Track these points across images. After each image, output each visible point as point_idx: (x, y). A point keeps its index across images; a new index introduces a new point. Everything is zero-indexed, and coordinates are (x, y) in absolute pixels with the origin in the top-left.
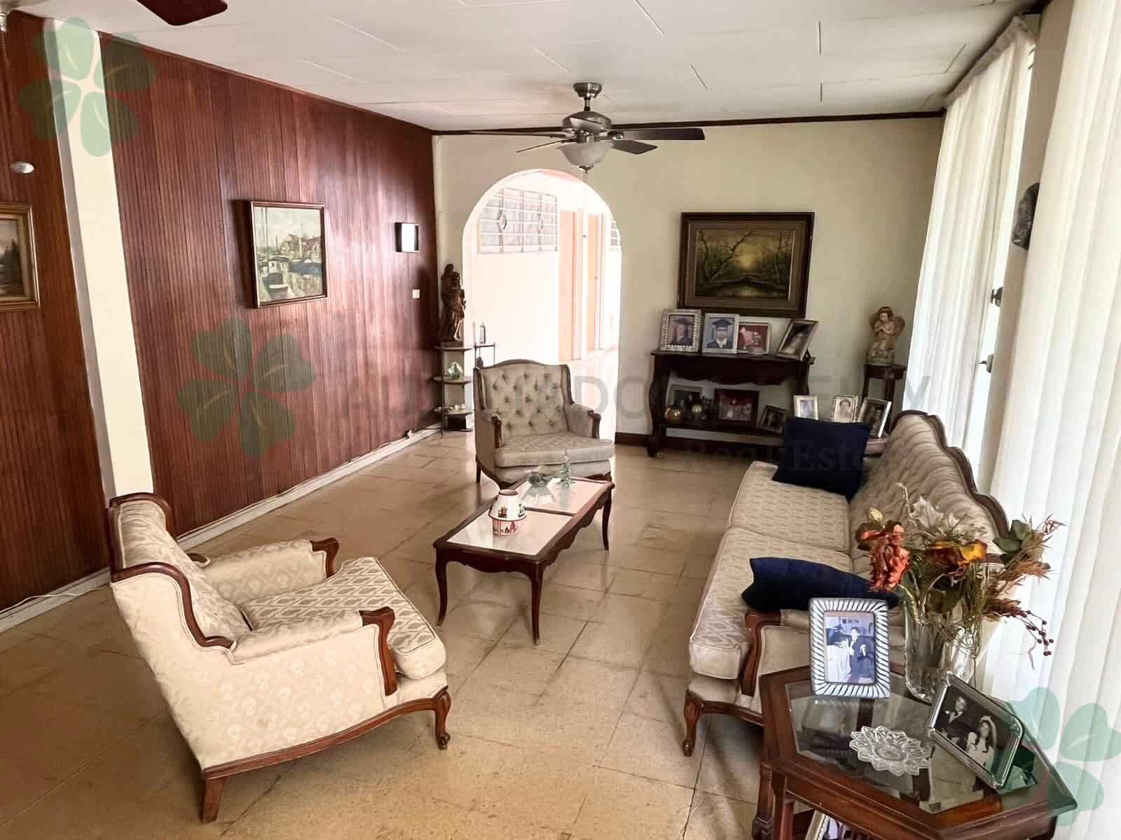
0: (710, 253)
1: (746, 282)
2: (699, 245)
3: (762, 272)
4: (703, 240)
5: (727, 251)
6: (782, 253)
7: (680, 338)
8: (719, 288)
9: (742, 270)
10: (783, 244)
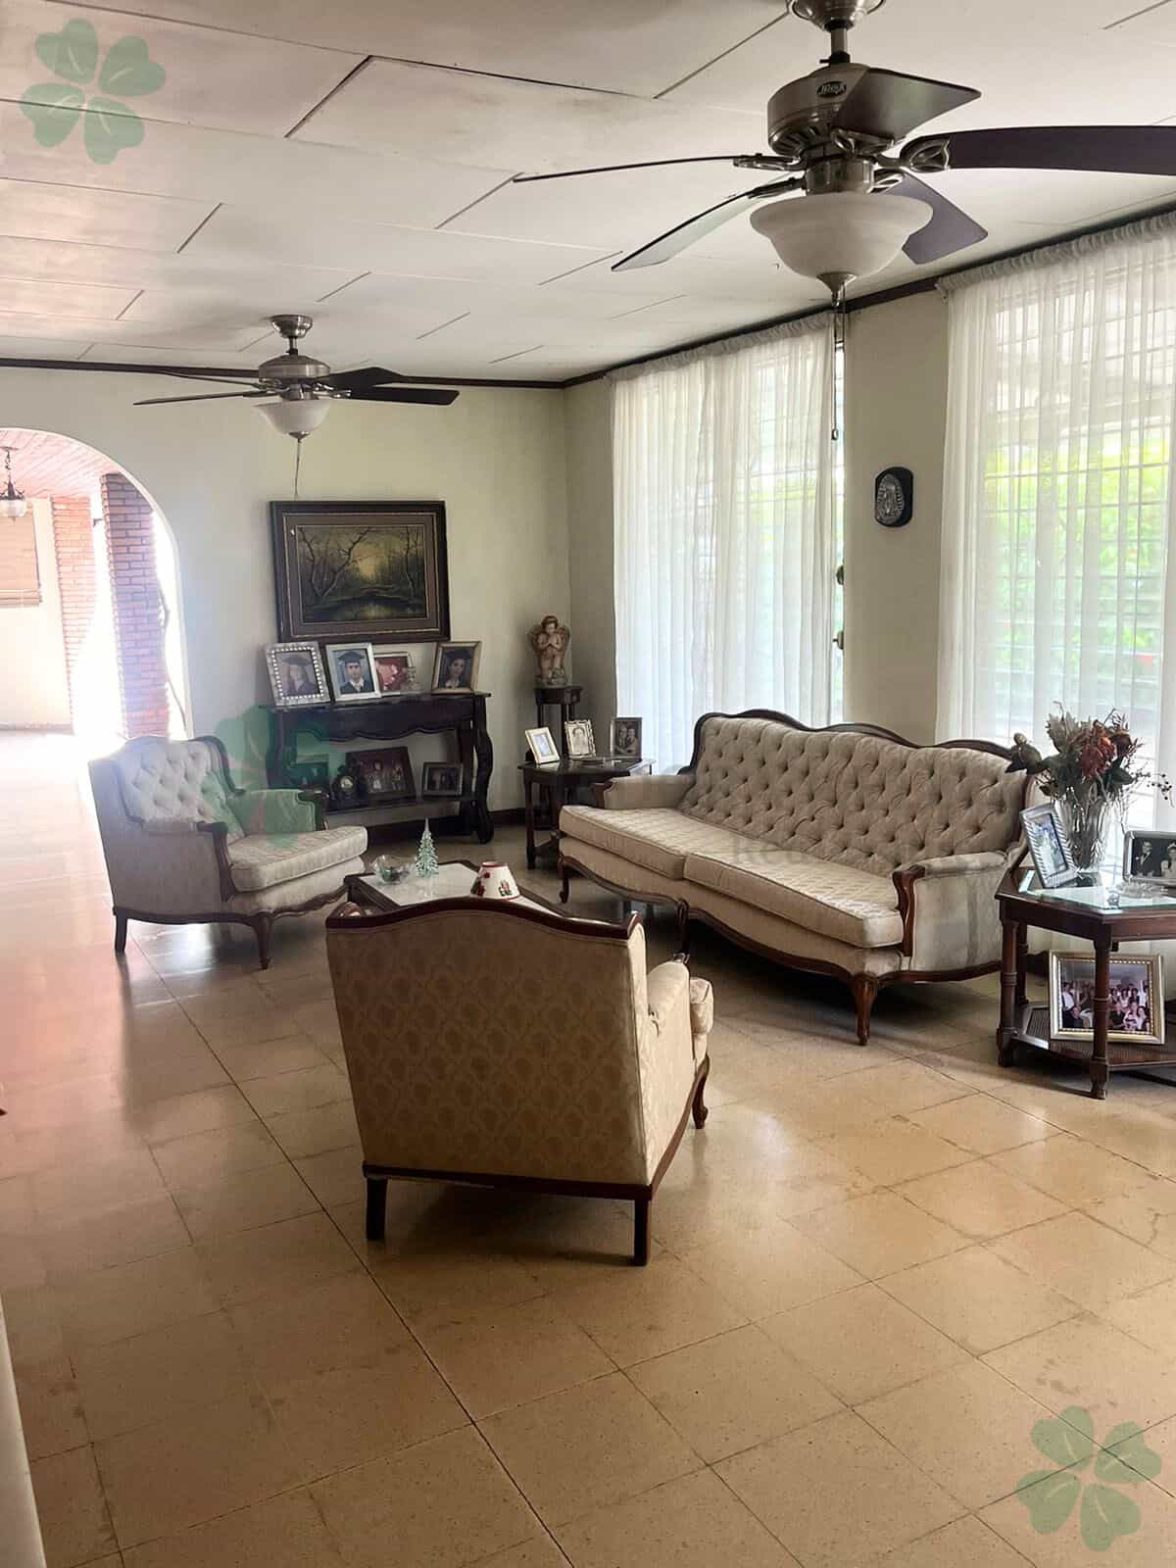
0: (317, 558)
1: (372, 597)
2: (301, 548)
3: (390, 583)
4: (305, 540)
5: (340, 555)
6: (411, 555)
7: (298, 684)
8: (336, 608)
9: (365, 581)
10: (411, 543)
